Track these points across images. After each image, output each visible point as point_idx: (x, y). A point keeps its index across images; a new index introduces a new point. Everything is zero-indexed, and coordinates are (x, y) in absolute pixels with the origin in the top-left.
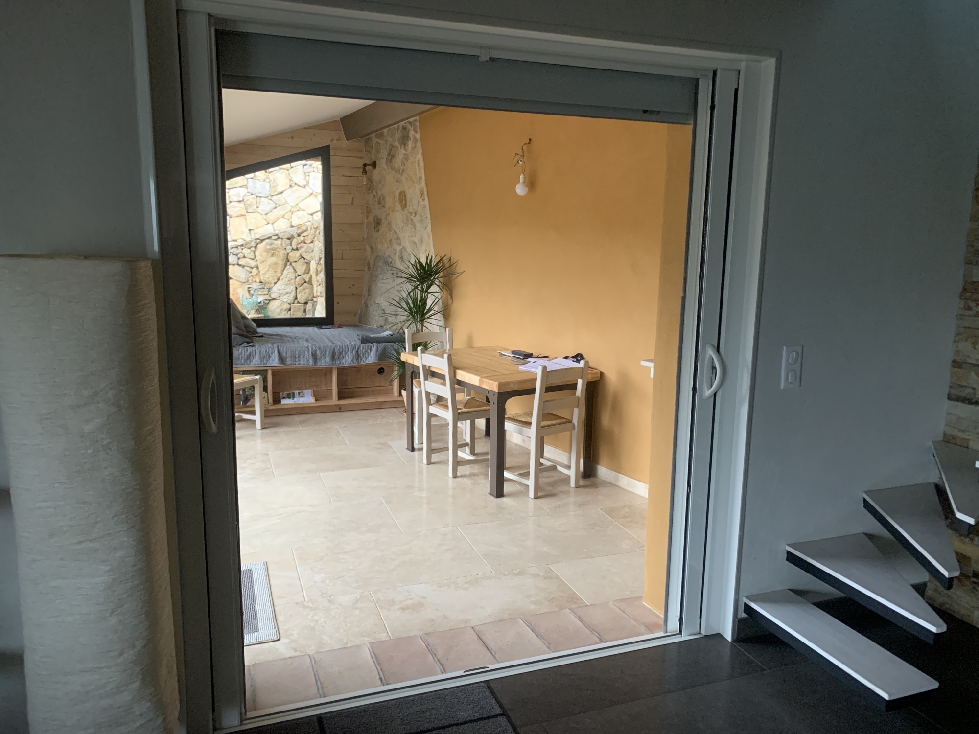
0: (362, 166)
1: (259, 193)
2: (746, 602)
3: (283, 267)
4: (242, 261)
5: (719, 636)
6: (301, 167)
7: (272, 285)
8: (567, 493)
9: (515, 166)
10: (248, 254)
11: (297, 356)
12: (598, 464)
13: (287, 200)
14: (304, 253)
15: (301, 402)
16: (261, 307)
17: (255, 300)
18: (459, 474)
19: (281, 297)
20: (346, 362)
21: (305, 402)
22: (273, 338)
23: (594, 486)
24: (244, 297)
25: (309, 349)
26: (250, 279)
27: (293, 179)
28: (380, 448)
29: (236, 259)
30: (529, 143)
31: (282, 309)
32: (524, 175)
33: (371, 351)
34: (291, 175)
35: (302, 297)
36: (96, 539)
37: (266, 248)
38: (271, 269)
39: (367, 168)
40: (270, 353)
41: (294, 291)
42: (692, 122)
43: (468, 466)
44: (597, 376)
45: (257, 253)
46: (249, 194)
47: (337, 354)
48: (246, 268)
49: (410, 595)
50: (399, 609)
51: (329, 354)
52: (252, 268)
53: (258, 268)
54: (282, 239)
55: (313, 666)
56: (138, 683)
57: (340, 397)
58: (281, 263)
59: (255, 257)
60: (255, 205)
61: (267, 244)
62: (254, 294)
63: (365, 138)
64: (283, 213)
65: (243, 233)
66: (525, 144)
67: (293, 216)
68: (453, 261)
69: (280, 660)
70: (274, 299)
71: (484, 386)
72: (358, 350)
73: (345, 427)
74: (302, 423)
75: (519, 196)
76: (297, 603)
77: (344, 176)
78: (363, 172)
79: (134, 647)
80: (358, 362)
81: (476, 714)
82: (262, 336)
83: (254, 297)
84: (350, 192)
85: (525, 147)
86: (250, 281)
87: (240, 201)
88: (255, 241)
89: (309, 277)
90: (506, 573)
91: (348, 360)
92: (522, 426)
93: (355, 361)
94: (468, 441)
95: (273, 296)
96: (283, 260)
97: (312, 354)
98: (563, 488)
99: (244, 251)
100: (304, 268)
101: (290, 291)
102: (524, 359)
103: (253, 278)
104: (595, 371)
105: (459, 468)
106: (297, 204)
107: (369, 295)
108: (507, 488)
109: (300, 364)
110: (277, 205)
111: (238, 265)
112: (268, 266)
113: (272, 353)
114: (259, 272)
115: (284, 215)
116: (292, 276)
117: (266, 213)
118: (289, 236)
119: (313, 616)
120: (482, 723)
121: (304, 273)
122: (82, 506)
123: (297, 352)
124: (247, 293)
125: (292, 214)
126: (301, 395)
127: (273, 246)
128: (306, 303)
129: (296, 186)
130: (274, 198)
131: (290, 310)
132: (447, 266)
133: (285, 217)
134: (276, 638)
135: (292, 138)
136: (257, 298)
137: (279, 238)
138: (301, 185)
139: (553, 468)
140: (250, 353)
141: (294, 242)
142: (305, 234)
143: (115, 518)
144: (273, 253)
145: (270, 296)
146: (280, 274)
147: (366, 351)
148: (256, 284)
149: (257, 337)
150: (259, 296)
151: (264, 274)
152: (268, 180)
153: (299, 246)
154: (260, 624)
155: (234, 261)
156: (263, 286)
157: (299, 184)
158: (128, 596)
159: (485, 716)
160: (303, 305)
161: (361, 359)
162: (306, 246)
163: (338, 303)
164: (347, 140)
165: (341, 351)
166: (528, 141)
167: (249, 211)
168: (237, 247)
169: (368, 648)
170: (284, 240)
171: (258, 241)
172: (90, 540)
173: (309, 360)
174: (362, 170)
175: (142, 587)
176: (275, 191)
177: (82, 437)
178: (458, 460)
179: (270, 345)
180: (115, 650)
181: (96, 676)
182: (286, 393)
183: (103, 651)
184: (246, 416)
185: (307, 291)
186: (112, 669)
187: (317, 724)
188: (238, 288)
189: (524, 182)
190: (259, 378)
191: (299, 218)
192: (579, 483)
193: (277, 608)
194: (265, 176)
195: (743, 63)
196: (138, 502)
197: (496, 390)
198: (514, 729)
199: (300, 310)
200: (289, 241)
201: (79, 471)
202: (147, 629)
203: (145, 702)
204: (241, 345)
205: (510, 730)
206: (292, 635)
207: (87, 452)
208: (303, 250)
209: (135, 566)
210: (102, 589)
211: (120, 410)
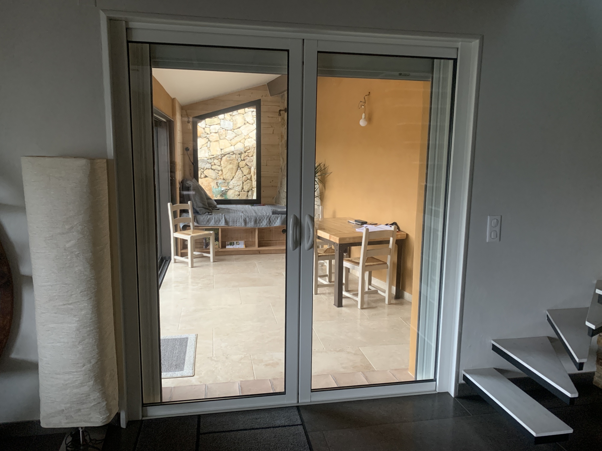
0: (278, 111)
1: (227, 128)
2: (465, 374)
3: (236, 170)
4: (213, 167)
5: (447, 393)
6: (251, 112)
7: (230, 181)
8: (383, 307)
9: (359, 109)
10: (217, 163)
11: (235, 221)
12: (405, 291)
13: (242, 132)
14: (248, 163)
15: (237, 247)
16: (224, 193)
17: (220, 189)
18: (318, 292)
19: (234, 188)
20: (263, 225)
21: (240, 248)
22: (224, 211)
23: (402, 304)
24: (214, 188)
25: (242, 217)
26: (217, 177)
27: (246, 119)
28: (277, 276)
29: (211, 166)
30: (369, 95)
31: (235, 195)
32: (365, 114)
33: (277, 219)
34: (245, 117)
35: (246, 188)
36: (72, 303)
37: (227, 159)
38: (229, 172)
39: (281, 112)
40: (220, 219)
41: (242, 184)
42: (430, 80)
43: (326, 288)
44: (404, 236)
45: (222, 163)
46: (221, 129)
47: (258, 220)
48: (216, 171)
49: (272, 358)
50: (264, 365)
51: (254, 220)
52: (219, 171)
53: (222, 171)
54: (236, 154)
55: (205, 390)
56: (92, 382)
57: (259, 246)
58: (235, 168)
59: (221, 165)
60: (225, 135)
61: (227, 157)
62: (220, 186)
63: (281, 94)
64: (240, 139)
65: (217, 151)
66: (366, 95)
67: (245, 141)
68: (326, 166)
69: (189, 386)
70: (231, 189)
71: (332, 240)
72: (270, 218)
73: (260, 263)
74: (236, 259)
75: (361, 126)
76: (208, 358)
77: (268, 117)
78: (279, 115)
79: (91, 363)
80: (270, 225)
81: (286, 423)
82: (218, 209)
83: (219, 188)
84: (272, 126)
85: (366, 97)
86: (218, 178)
87: (216, 133)
88: (221, 155)
89: (250, 176)
90: (332, 350)
91: (264, 224)
92: (354, 265)
93: (268, 225)
94: (328, 273)
95: (230, 187)
96: (236, 166)
97: (244, 220)
98: (381, 304)
99: (214, 161)
100: (248, 171)
101: (240, 184)
102: (361, 225)
103: (219, 176)
104: (403, 233)
105: (318, 288)
106: (248, 134)
107: (281, 187)
108: (344, 302)
109: (237, 225)
110: (237, 135)
111: (212, 169)
112: (227, 170)
113: (222, 218)
114: (223, 173)
115: (241, 140)
116: (241, 175)
117: (230, 139)
118: (240, 153)
119: (215, 365)
120: (288, 428)
121: (247, 174)
122: (65, 286)
123: (235, 219)
124: (216, 185)
125: (245, 140)
126: (238, 243)
127: (231, 158)
128: (248, 192)
129: (248, 124)
130: (235, 131)
131: (239, 195)
132: (323, 169)
133: (241, 142)
134: (192, 375)
135: (239, 95)
136: (221, 188)
137: (234, 154)
138: (250, 123)
139: (376, 292)
140: (209, 218)
141: (243, 156)
142: (248, 151)
144: (231, 162)
145: (228, 187)
146: (234, 175)
147: (275, 219)
148: (221, 180)
149: (215, 210)
150: (222, 187)
151: (226, 174)
152: (232, 120)
153: (245, 158)
154: (185, 367)
155: (209, 167)
156: (225, 181)
157: (249, 122)
158: (88, 335)
159: (291, 424)
160: (246, 192)
161: (272, 224)
162: (249, 159)
163: (263, 191)
164: (271, 96)
165: (260, 218)
166: (368, 94)
167: (221, 138)
168: (211, 159)
169: (239, 384)
170: (237, 155)
171: (222, 155)
172: (69, 304)
173: (242, 224)
174: (278, 113)
175: (95, 331)
176: (236, 127)
177: (65, 250)
178: (318, 284)
179: (221, 214)
180: (81, 363)
181: (71, 376)
182: (229, 242)
183: (74, 363)
184: (205, 255)
185: (249, 184)
186: (79, 373)
187: (197, 419)
188: (211, 182)
189: (365, 118)
190: (213, 233)
191: (249, 142)
192: (391, 302)
193: (196, 360)
194: (231, 118)
195: (460, 43)
196: (93, 286)
197: (337, 242)
198: (306, 433)
199: (245, 195)
200: (240, 156)
201: (63, 267)
202: (97, 354)
203: (96, 393)
204: (204, 214)
205: (303, 433)
206: (201, 374)
207: (67, 258)
208: (247, 160)
209: (91, 319)
210: (74, 330)
211: (84, 237)
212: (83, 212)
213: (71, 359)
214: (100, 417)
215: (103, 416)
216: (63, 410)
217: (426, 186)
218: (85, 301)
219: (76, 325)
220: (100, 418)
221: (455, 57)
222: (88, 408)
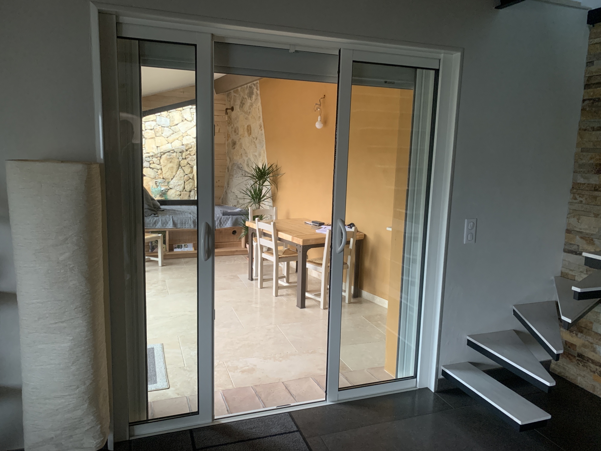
0: (225, 110)
1: (163, 124)
2: (443, 369)
3: (177, 169)
4: (152, 166)
5: (427, 389)
6: (189, 109)
7: (170, 180)
8: (345, 306)
9: (315, 111)
10: (157, 162)
11: (184, 223)
12: (362, 289)
13: (180, 129)
14: (190, 161)
15: (186, 250)
16: (163, 193)
17: (159, 189)
18: (279, 294)
19: (175, 188)
21: (188, 251)
22: (170, 212)
23: (360, 302)
24: (153, 187)
25: (191, 219)
26: (157, 176)
27: (184, 116)
28: (232, 279)
29: (149, 164)
30: (324, 98)
31: (176, 195)
32: (321, 117)
33: (228, 220)
34: (183, 114)
35: (188, 188)
36: (65, 321)
37: (167, 158)
38: (169, 171)
39: (228, 111)
40: (168, 221)
41: (183, 184)
42: (413, 88)
43: (285, 290)
44: (362, 236)
45: (161, 161)
46: (157, 125)
48: (154, 170)
49: (247, 364)
50: (240, 372)
52: (158, 170)
53: (161, 169)
54: (177, 152)
55: (188, 403)
56: (86, 405)
58: (175, 167)
59: (160, 163)
60: (161, 132)
61: (167, 155)
62: (159, 185)
63: (227, 93)
64: (177, 137)
65: (153, 148)
67: (183, 139)
68: (279, 166)
69: (169, 399)
70: (171, 189)
71: (294, 242)
72: (220, 219)
74: (186, 263)
75: (317, 129)
76: (180, 368)
78: (225, 113)
79: (85, 384)
80: (221, 227)
81: (282, 431)
82: (163, 211)
83: (159, 187)
84: (217, 125)
85: (321, 100)
86: (157, 178)
87: (151, 129)
88: (160, 153)
89: (192, 175)
90: (305, 352)
92: (317, 266)
93: (218, 226)
94: (285, 275)
95: (170, 187)
96: (177, 165)
97: (193, 221)
99: (153, 160)
100: (190, 170)
101: (181, 184)
102: (319, 226)
103: (159, 176)
104: (361, 233)
105: (279, 290)
106: (186, 132)
107: (228, 187)
108: (307, 303)
109: (185, 227)
110: (174, 132)
111: (151, 168)
112: (168, 169)
113: (169, 220)
114: (162, 172)
116: (182, 174)
117: (167, 136)
118: (181, 151)
119: (189, 375)
120: (285, 435)
121: (190, 173)
122: (57, 302)
123: (184, 220)
124: (155, 184)
125: (183, 137)
126: (186, 246)
127: (171, 156)
128: (190, 191)
129: (186, 121)
130: (172, 128)
131: (180, 195)
132: (275, 170)
133: (179, 139)
134: (167, 387)
135: (184, 92)
136: (161, 188)
137: (174, 152)
140: (156, 221)
141: (184, 154)
142: (190, 150)
143: (75, 310)
144: (171, 161)
145: (169, 187)
146: (175, 174)
147: (225, 220)
148: (161, 179)
149: (160, 211)
150: (162, 187)
151: (165, 174)
152: (169, 117)
153: (186, 157)
154: (158, 380)
155: (147, 165)
156: (165, 180)
157: (188, 119)
158: (82, 355)
159: (287, 432)
160: (188, 192)
161: (222, 225)
162: (191, 157)
164: (216, 94)
166: (323, 97)
167: (157, 135)
168: (149, 157)
169: (221, 393)
170: (178, 153)
171: (162, 153)
172: (61, 322)
173: (191, 225)
174: (225, 112)
175: (90, 349)
176: (173, 124)
177: (58, 263)
178: (279, 286)
179: (168, 216)
180: (74, 385)
181: (63, 400)
182: (177, 245)
183: (67, 386)
184: (152, 259)
185: (191, 184)
186: (72, 396)
187: (189, 434)
188: (149, 182)
189: (321, 121)
190: (161, 235)
191: (187, 140)
192: (351, 301)
193: (168, 370)
194: (167, 115)
195: (442, 55)
196: (89, 301)
197: (301, 244)
198: (304, 439)
199: (187, 195)
200: (181, 154)
201: (56, 282)
202: (92, 374)
203: (90, 416)
204: (150, 216)
205: (302, 439)
206: (177, 386)
207: (61, 272)
208: (189, 159)
209: (86, 337)
210: (68, 350)
211: (80, 248)
212: (79, 222)
213: (63, 382)
214: (93, 441)
215: (97, 441)
216: (53, 438)
217: (408, 190)
218: (80, 318)
219: (69, 344)
220: (94, 443)
221: (437, 68)
222: (81, 434)
